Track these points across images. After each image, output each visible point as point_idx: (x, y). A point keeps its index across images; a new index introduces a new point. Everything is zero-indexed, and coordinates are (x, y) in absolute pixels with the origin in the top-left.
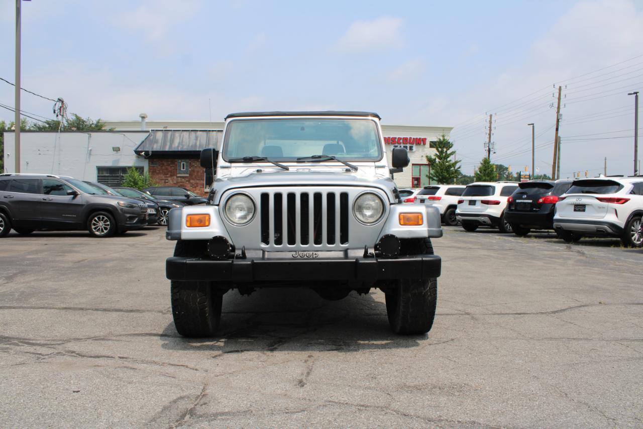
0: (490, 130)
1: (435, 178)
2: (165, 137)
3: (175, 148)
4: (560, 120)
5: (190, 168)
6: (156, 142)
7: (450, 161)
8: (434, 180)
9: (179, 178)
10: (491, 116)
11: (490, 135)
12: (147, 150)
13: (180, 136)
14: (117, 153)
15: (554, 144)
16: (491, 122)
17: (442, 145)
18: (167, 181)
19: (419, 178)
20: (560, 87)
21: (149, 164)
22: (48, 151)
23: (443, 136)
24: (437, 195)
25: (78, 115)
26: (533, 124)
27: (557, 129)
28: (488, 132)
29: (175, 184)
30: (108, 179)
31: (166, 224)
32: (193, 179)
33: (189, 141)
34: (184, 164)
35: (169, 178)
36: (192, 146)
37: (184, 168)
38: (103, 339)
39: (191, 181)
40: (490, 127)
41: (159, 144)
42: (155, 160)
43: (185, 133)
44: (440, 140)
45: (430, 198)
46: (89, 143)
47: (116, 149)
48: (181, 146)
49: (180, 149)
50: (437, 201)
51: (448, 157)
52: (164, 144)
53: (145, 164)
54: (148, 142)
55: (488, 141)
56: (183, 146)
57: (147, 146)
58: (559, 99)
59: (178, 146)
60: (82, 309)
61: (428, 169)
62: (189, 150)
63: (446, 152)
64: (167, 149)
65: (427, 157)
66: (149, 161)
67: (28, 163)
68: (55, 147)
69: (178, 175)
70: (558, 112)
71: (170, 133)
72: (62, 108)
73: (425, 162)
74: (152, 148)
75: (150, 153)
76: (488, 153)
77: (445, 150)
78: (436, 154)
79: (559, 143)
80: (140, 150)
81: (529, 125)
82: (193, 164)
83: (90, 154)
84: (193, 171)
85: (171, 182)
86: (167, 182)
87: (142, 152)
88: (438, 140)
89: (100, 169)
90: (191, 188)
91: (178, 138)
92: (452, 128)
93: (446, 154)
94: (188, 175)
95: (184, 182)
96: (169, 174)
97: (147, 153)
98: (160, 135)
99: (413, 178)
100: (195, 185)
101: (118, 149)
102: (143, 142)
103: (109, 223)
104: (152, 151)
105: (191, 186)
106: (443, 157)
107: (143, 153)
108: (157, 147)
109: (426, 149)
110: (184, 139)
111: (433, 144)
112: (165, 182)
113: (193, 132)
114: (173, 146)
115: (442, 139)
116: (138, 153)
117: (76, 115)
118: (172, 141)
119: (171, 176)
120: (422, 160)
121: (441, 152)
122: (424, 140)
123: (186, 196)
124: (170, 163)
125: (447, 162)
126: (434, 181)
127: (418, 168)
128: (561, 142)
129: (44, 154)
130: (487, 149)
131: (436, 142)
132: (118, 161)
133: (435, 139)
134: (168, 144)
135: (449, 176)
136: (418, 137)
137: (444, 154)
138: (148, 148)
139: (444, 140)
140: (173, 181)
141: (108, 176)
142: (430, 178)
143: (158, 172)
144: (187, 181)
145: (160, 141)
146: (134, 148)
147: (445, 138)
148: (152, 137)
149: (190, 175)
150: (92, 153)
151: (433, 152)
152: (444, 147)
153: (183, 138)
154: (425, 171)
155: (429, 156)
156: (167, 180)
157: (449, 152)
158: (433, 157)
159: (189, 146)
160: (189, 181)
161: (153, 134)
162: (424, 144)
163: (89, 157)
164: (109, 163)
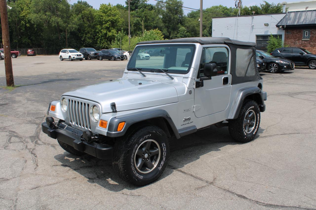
2: (295, 16)
3: (301, 22)
5: (311, 35)
6: (290, 19)
9: (303, 41)
12: (283, 25)
13: (305, 15)
14: (267, 27)
18: (295, 43)
21: (285, 33)
22: (232, 27)
25: (267, 2)
29: (300, 45)
30: (262, 42)
32: (312, 42)
33: (311, 18)
34: (307, 33)
35: (297, 41)
36: (312, 21)
37: (307, 35)
39: (311, 43)
41: (291, 21)
42: (289, 30)
43: (309, 13)
46: (252, 21)
47: (267, 25)
48: (305, 21)
49: (304, 23)
52: (295, 20)
53: (283, 33)
54: (284, 20)
56: (306, 21)
57: (284, 22)
59: (303, 21)
62: (309, 23)
64: (296, 23)
66: (285, 31)
67: (222, 34)
68: (235, 25)
69: (303, 40)
71: (299, 13)
72: (239, 3)
74: (287, 23)
75: (285, 27)
80: (279, 25)
82: (313, 32)
83: (253, 28)
84: (313, 37)
85: (298, 44)
86: (296, 44)
87: (280, 26)
89: (258, 36)
90: (311, 47)
91: (304, 16)
94: (309, 39)
95: (306, 44)
96: (297, 39)
97: (283, 26)
98: (292, 15)
100: (314, 46)
101: (268, 25)
102: (282, 20)
104: (286, 25)
105: (311, 46)
107: (281, 27)
108: (289, 23)
110: (308, 16)
112: (294, 44)
113: (314, 11)
114: (300, 21)
116: (277, 26)
118: (300, 18)
119: (298, 40)
124: (298, 32)
129: (230, 29)
132: (267, 31)
134: (297, 20)
138: (284, 24)
140: (299, 43)
141: (262, 41)
143: (290, 37)
144: (308, 43)
145: (292, 19)
146: (276, 24)
148: (287, 17)
149: (310, 39)
150: (254, 27)
153: (307, 16)
156: (296, 42)
159: (310, 21)
160: (309, 43)
161: (288, 14)
163: (252, 30)
164: (262, 33)
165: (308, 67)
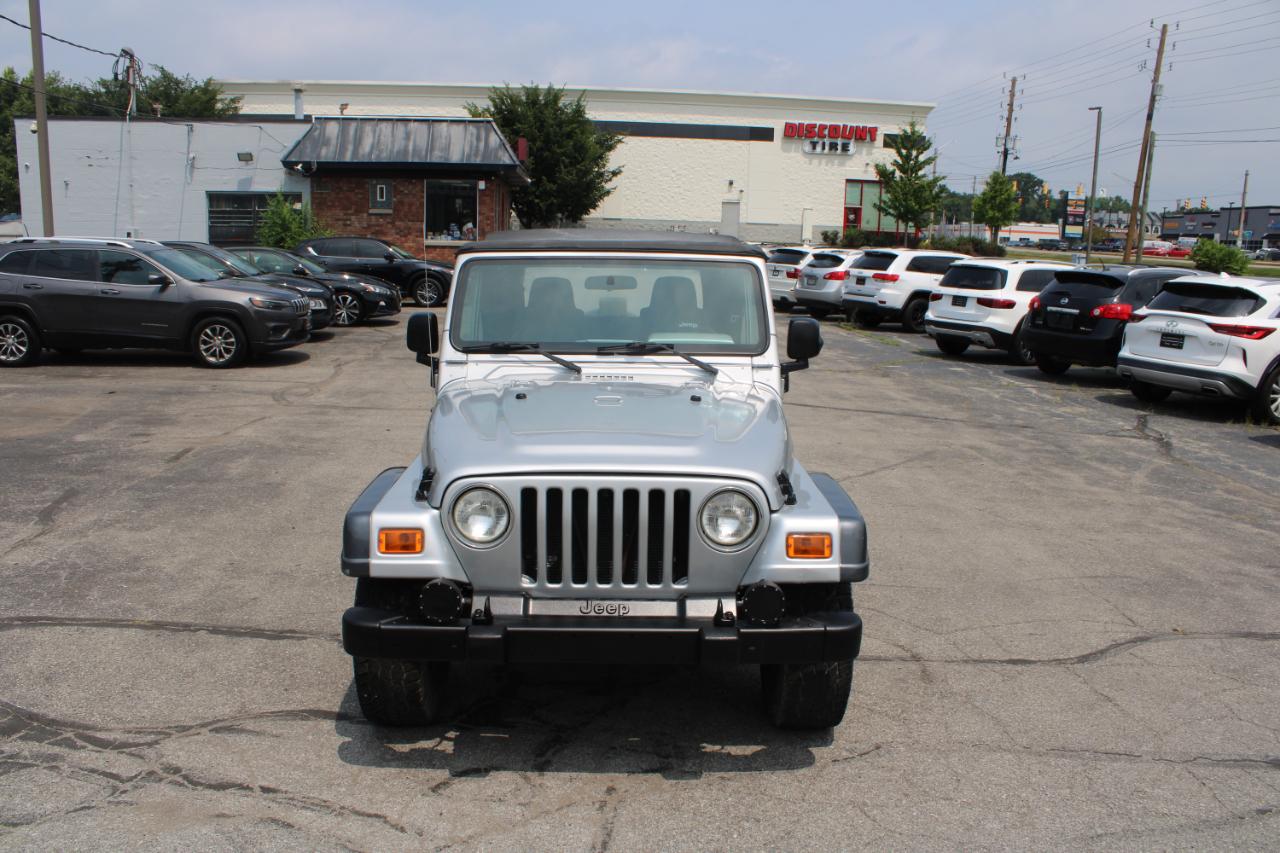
0: (1011, 111)
1: (891, 211)
2: (343, 132)
3: (363, 156)
4: (1157, 98)
5: (395, 197)
6: (327, 143)
7: (924, 176)
8: (889, 214)
9: (373, 217)
10: (1014, 81)
11: (1009, 120)
12: (307, 160)
13: (374, 132)
14: (247, 164)
15: (1140, 148)
16: (1012, 94)
17: (909, 144)
18: (348, 222)
19: (860, 209)
20: (1165, 26)
21: (312, 187)
22: (107, 158)
23: (912, 125)
24: (891, 270)
25: (166, 69)
26: (1100, 108)
27: (1150, 117)
28: (1006, 114)
29: (364, 228)
30: (230, 218)
31: (347, 323)
32: (401, 220)
33: (393, 142)
34: (382, 189)
35: (353, 218)
36: (398, 152)
37: (382, 197)
38: (230, 729)
39: (398, 223)
40: (1011, 105)
41: (332, 148)
42: (324, 180)
43: (383, 125)
44: (905, 132)
45: (876, 276)
46: (189, 142)
47: (246, 158)
48: (375, 152)
49: (374, 159)
50: (891, 284)
51: (920, 169)
52: (343, 147)
53: (305, 188)
54: (308, 144)
55: (1004, 132)
56: (381, 151)
57: (308, 150)
58: (1160, 52)
59: (371, 153)
60: (186, 627)
61: (878, 190)
62: (392, 160)
63: (917, 157)
64: (348, 158)
65: (877, 166)
66: (312, 182)
67: (67, 185)
68: (121, 150)
69: (371, 211)
70: (1155, 80)
71: (353, 125)
72: (131, 70)
73: (873, 176)
74: (319, 156)
75: (315, 167)
76: (1002, 158)
77: (914, 153)
78: (895, 161)
79: (1152, 146)
80: (294, 160)
81: (1090, 109)
82: (402, 189)
83: (193, 166)
84: (401, 203)
85: (357, 224)
86: (349, 225)
87: (297, 163)
88: (901, 133)
89: (214, 198)
90: (398, 236)
91: (371, 135)
92: (932, 108)
93: (916, 162)
94: (390, 211)
95: (381, 226)
96: (354, 207)
97: (307, 166)
98: (333, 129)
99: (846, 208)
100: (406, 231)
101: (249, 158)
102: (299, 143)
103: (233, 340)
104: (318, 163)
105: (397, 234)
106: (909, 167)
107: (299, 167)
108: (327, 154)
109: (874, 151)
110: (382, 137)
111: (890, 141)
112: (345, 225)
113: (399, 123)
114: (361, 152)
115: (909, 131)
116: (288, 165)
117: (162, 70)
118: (358, 141)
119: (357, 212)
120: (866, 172)
121: (907, 158)
122: (873, 132)
123: (386, 257)
124: (354, 186)
125: (918, 178)
126: (889, 217)
127: (857, 189)
128: (1156, 143)
129: (100, 166)
130: (1002, 149)
131: (896, 136)
132: (249, 181)
133: (895, 130)
134: (350, 148)
135: (920, 208)
136: (861, 125)
137: (912, 162)
138: (309, 156)
139: (913, 133)
140: (360, 223)
141: (229, 212)
142: (880, 209)
143: (329, 204)
144: (388, 223)
145: (334, 142)
146: (281, 156)
147: (916, 129)
148: (317, 133)
149: (394, 211)
150: (197, 164)
151: (889, 157)
152: (912, 147)
153: (379, 136)
154: (872, 195)
155: (881, 164)
156: (350, 220)
157: (922, 158)
158: (890, 168)
159: (391, 151)
160: (393, 223)
161: (318, 126)
162: (873, 139)
163: (191, 173)
164: (229, 184)
165: (413, 302)
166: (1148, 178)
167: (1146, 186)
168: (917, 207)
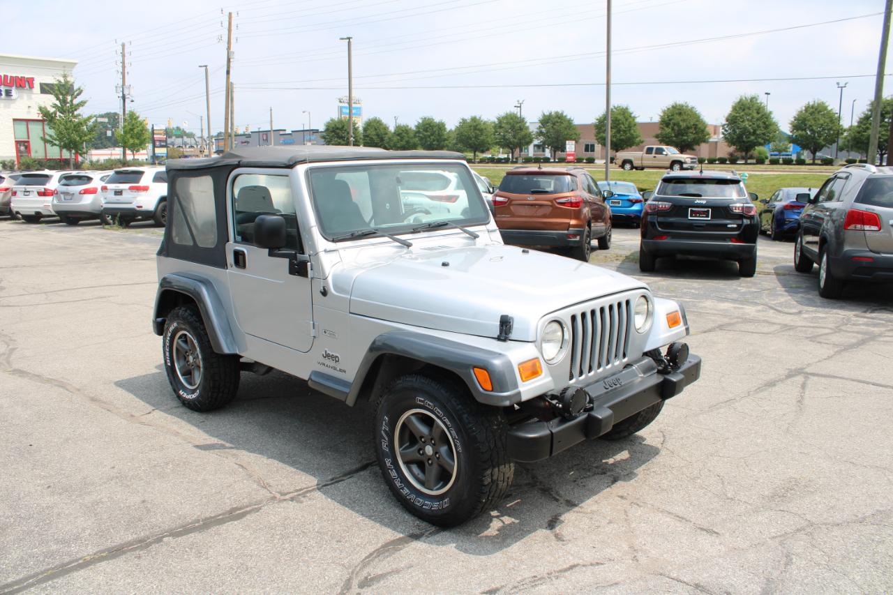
0: (124, 67)
1: (57, 142)
4: (231, 60)
7: (79, 115)
8: (55, 145)
10: (123, 46)
11: (123, 74)
15: (225, 92)
16: (123, 55)
17: (63, 91)
19: (28, 142)
20: (230, 14)
23: (65, 76)
24: (143, 182)
26: (206, 66)
27: (228, 72)
28: (121, 70)
40: (123, 63)
44: (60, 82)
45: (131, 188)
50: (143, 193)
51: (76, 110)
55: (121, 84)
58: (230, 30)
61: (41, 127)
63: (72, 101)
65: (40, 109)
70: (229, 48)
73: (35, 115)
76: (122, 101)
77: (69, 98)
78: (55, 104)
79: (232, 92)
81: (200, 66)
88: (56, 82)
92: (75, 64)
93: (72, 105)
99: (16, 141)
106: (67, 108)
109: (33, 96)
111: (45, 89)
115: (63, 81)
120: (29, 112)
121: (64, 102)
122: (30, 82)
125: (75, 117)
126: (55, 147)
127: (23, 127)
128: (234, 90)
130: (121, 95)
131: (52, 85)
133: (50, 80)
135: (81, 139)
136: (20, 76)
137: (68, 105)
139: (67, 82)
142: (46, 141)
147: (68, 79)
151: (49, 101)
152: (67, 93)
154: (36, 130)
155: (43, 106)
157: (76, 102)
158: (52, 110)
162: (31, 87)
166: (232, 113)
167: (232, 118)
168: (78, 139)
